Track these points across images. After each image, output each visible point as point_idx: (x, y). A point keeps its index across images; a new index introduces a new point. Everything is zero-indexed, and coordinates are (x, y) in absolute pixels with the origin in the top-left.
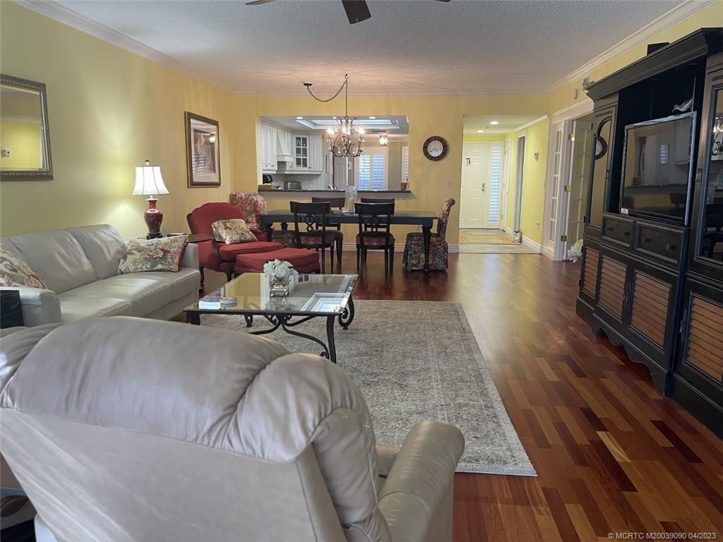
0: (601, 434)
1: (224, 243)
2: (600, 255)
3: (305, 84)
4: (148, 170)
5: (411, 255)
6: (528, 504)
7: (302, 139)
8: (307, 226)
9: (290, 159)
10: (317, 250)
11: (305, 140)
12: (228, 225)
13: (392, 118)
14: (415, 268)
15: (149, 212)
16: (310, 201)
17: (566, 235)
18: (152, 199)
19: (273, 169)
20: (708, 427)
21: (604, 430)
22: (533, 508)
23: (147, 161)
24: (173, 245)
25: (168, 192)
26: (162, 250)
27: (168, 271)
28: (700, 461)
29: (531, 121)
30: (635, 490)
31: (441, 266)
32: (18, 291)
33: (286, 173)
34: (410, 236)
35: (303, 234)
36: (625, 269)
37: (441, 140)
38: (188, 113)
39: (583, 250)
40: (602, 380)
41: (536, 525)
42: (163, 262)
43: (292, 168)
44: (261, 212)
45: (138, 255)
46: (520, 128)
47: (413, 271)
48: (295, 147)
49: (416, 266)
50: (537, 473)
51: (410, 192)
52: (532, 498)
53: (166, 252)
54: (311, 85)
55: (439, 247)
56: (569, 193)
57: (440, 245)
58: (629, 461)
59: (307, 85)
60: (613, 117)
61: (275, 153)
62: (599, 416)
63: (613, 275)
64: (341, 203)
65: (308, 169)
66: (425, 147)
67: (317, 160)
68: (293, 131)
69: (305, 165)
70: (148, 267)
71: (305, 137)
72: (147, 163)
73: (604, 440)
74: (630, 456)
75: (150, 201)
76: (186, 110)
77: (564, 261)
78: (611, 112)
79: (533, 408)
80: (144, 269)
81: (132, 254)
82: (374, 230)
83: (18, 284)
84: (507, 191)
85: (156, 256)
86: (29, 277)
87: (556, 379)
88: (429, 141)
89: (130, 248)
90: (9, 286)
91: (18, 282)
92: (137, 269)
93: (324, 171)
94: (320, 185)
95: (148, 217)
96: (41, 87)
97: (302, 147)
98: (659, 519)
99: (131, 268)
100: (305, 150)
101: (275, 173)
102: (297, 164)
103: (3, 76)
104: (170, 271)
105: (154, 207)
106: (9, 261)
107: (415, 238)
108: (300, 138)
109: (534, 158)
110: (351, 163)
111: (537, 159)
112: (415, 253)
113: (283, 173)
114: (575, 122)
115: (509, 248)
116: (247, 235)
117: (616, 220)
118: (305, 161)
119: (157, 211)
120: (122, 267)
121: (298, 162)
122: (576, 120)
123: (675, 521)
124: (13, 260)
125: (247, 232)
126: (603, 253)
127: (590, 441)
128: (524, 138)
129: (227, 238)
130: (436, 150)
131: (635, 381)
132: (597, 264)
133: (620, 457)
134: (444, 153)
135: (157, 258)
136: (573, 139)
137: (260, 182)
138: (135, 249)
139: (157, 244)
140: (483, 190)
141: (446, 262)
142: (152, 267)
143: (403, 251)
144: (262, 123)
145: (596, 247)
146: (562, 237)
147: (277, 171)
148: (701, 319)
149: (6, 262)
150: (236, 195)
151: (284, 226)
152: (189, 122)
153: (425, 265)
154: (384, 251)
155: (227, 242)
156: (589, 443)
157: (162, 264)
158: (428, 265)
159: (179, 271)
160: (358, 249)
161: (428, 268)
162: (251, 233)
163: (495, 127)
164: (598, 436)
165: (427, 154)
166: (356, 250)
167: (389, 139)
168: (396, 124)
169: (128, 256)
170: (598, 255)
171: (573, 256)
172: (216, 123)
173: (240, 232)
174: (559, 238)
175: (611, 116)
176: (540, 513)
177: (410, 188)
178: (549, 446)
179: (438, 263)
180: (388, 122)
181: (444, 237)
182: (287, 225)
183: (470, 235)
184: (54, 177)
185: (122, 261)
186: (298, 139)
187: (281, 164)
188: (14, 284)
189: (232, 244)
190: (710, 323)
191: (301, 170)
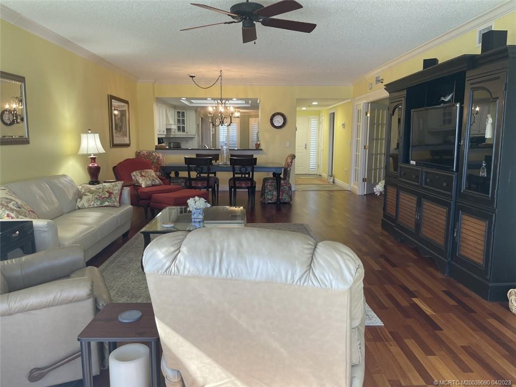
0: (414, 300)
1: (141, 186)
2: (397, 190)
3: (191, 76)
4: (91, 136)
5: (267, 193)
6: (383, 341)
7: (181, 114)
8: (197, 173)
9: (174, 127)
10: (208, 190)
11: (183, 113)
12: (143, 173)
13: (247, 100)
14: (270, 202)
15: (90, 165)
16: (195, 157)
17: (366, 177)
18: (92, 156)
19: (163, 134)
20: (475, 293)
21: (416, 297)
22: (387, 343)
23: (90, 130)
24: (115, 188)
25: (105, 152)
26: (107, 192)
27: (112, 206)
28: (475, 312)
29: (339, 102)
30: (442, 330)
31: (287, 200)
32: (32, 221)
33: (171, 136)
34: (265, 180)
35: (193, 179)
36: (416, 199)
37: (282, 115)
38: (111, 96)
39: (385, 187)
40: (407, 268)
41: (391, 352)
42: (109, 200)
43: (176, 133)
44: (162, 165)
45: (90, 196)
46: (330, 107)
47: (268, 203)
48: (176, 118)
49: (271, 200)
50: (384, 324)
51: (262, 150)
52: (385, 338)
53: (110, 193)
54: (194, 77)
55: (285, 187)
56: (367, 150)
57: (286, 185)
58: (434, 314)
59: (192, 77)
60: (403, 104)
61: (165, 123)
62: (411, 289)
63: (407, 202)
64: (216, 157)
65: (186, 134)
66: (272, 120)
67: (191, 126)
68: (175, 107)
69: (184, 131)
70: (98, 204)
71: (183, 111)
72: (90, 132)
73: (417, 302)
74: (434, 311)
75: (91, 158)
76: (109, 94)
77: (365, 195)
78: (401, 100)
79: (370, 286)
80: (96, 205)
81: (86, 195)
82: (243, 176)
83: (23, 217)
84: (322, 149)
85: (104, 196)
86: (29, 211)
87: (380, 269)
88: (274, 115)
89: (83, 191)
90: (18, 218)
91: (23, 216)
92: (90, 205)
93: (197, 135)
94: (194, 144)
95: (90, 169)
96: (21, 79)
97: (181, 118)
98: (459, 345)
99: (86, 205)
100: (183, 121)
101: (164, 136)
102: (178, 130)
103: (3, 73)
104: (114, 206)
105: (95, 162)
106: (15, 201)
107: (270, 181)
108: (180, 112)
109: (342, 127)
110: (214, 129)
111: (344, 128)
112: (270, 191)
113: (169, 136)
114: (369, 104)
115: (326, 187)
116: (156, 180)
117: (408, 168)
118: (184, 128)
119: (96, 165)
120: (79, 204)
121: (179, 129)
122: (371, 103)
123: (468, 345)
124: (18, 200)
125: (157, 179)
126: (399, 189)
127: (410, 304)
128: (334, 114)
129: (143, 183)
130: (278, 121)
131: (427, 268)
132: (395, 196)
133: (429, 312)
134: (284, 124)
135: (104, 198)
136: (369, 115)
137: (156, 143)
138: (88, 192)
139: (103, 188)
140: (306, 148)
141: (291, 197)
142: (101, 204)
143: (261, 190)
144: (157, 102)
145: (395, 186)
146: (363, 179)
147: (166, 135)
148: (467, 227)
149: (13, 202)
150: (140, 153)
151: (177, 174)
152: (111, 102)
153: (277, 199)
154: (247, 190)
155: (143, 186)
156: (409, 305)
157: (108, 202)
158: (280, 199)
159: (120, 206)
160: (230, 189)
161: (280, 202)
162: (159, 179)
163: (315, 105)
164: (412, 300)
165: (272, 124)
166: (228, 190)
167: (241, 113)
168: (248, 103)
169: (84, 197)
170: (396, 190)
171: (378, 191)
172: (127, 102)
173: (151, 179)
174: (362, 180)
175: (401, 103)
176: (391, 345)
177: (261, 147)
178: (386, 308)
179: (284, 197)
180: (243, 102)
181: (289, 180)
182: (178, 174)
183: (299, 178)
184: (30, 142)
185: (79, 200)
186: (179, 113)
187: (168, 130)
188: (20, 217)
189: (147, 187)
190: (473, 230)
191: (180, 134)
